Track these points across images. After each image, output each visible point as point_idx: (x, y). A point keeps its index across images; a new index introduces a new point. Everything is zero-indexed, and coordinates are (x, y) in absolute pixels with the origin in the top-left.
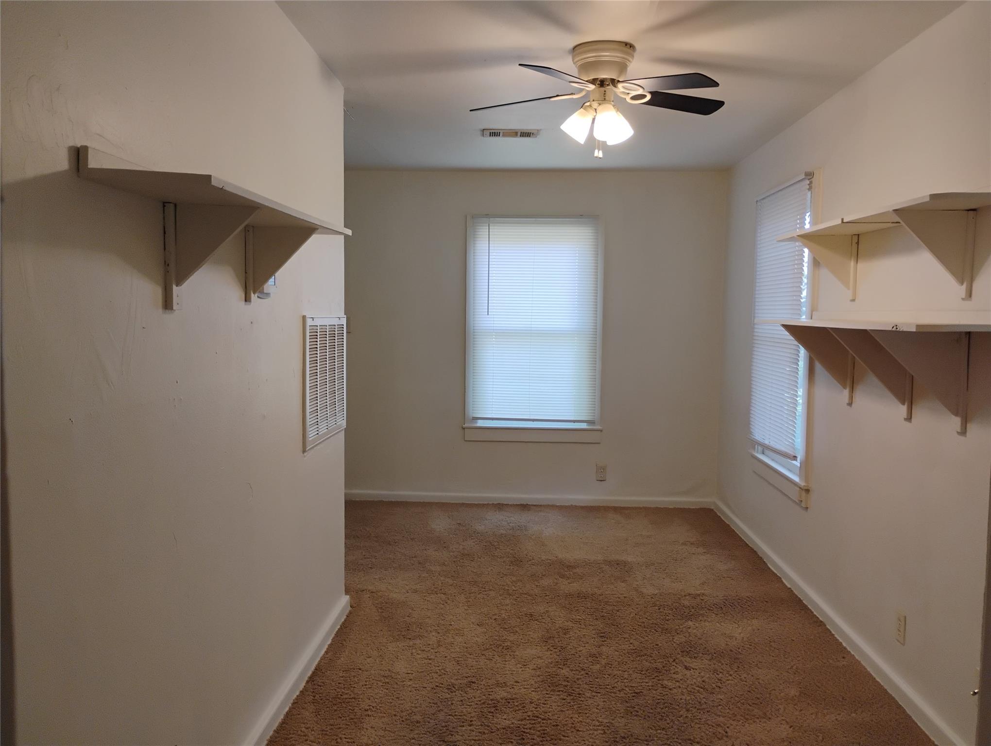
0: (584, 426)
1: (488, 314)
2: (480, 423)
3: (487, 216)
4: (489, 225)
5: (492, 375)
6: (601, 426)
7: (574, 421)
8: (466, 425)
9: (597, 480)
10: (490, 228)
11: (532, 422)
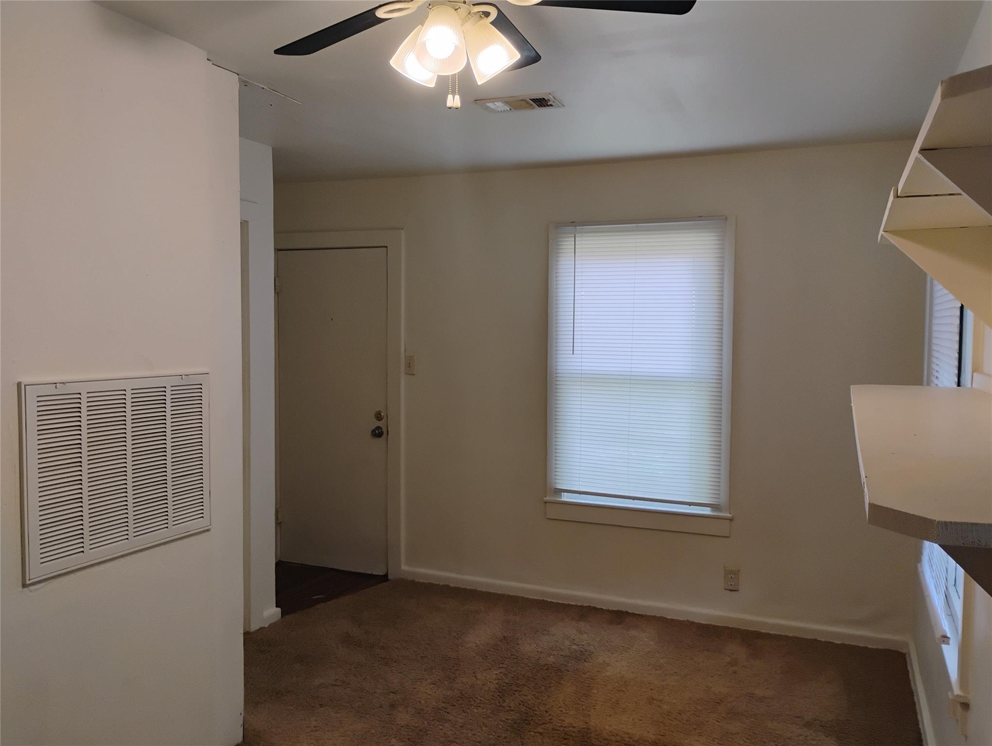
0: (707, 511)
1: (573, 354)
2: (566, 498)
3: (573, 223)
4: (575, 235)
5: (579, 433)
6: (730, 514)
7: (690, 504)
8: (547, 498)
9: (726, 589)
10: (576, 239)
11: (632, 500)
